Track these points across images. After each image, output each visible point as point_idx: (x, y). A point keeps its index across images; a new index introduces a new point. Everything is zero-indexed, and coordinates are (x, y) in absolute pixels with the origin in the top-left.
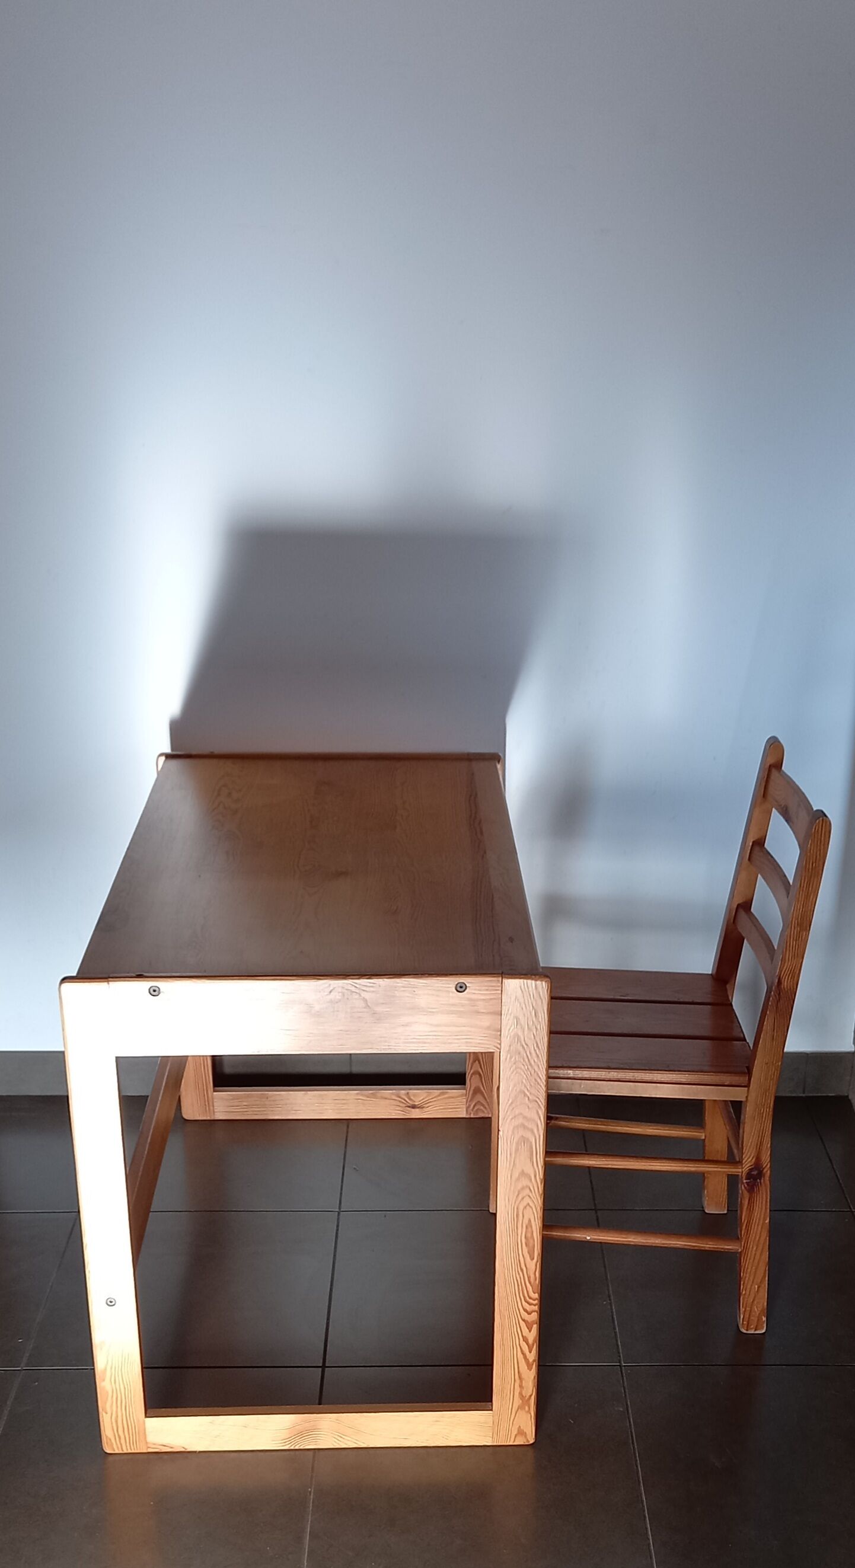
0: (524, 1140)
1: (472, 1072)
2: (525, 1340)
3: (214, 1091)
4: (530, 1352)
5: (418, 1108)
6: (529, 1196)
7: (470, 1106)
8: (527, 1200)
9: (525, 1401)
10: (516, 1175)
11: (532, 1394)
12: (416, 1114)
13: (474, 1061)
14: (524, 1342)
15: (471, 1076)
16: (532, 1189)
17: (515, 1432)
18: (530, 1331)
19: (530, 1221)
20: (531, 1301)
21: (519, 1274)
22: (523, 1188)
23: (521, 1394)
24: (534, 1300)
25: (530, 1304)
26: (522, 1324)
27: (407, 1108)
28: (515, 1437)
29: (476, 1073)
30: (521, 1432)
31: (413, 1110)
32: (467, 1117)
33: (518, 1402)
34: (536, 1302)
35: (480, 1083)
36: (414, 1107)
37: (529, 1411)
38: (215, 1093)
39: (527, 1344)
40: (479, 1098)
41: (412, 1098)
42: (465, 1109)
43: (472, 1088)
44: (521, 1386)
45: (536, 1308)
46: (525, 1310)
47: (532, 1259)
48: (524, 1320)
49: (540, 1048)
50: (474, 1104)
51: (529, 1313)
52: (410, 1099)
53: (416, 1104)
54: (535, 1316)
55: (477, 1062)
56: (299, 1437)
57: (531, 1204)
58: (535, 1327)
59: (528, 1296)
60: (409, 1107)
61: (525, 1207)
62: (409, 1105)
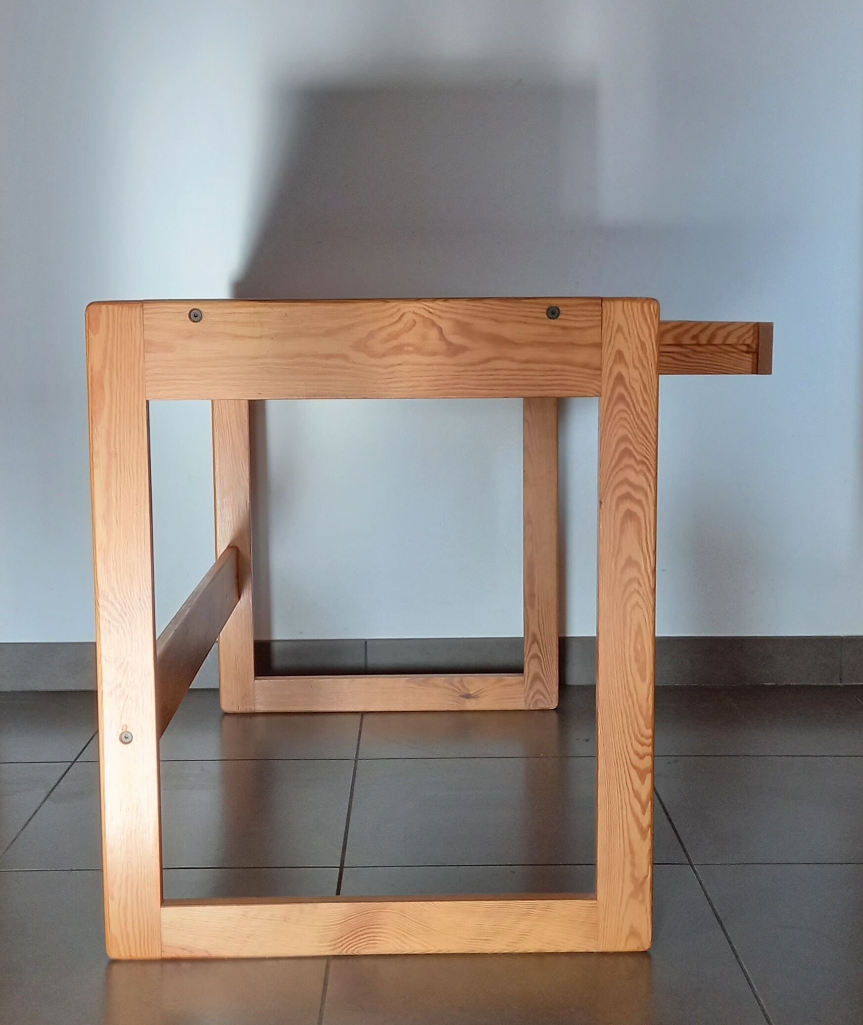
0: (630, 514)
1: (530, 655)
2: (637, 796)
3: (255, 679)
4: (644, 813)
5: (473, 697)
6: (638, 592)
7: (528, 695)
8: (636, 598)
9: (638, 885)
10: (622, 561)
11: (647, 876)
12: (470, 705)
13: (533, 643)
14: (636, 799)
15: (529, 661)
16: (642, 583)
17: (626, 931)
18: (643, 783)
19: (639, 626)
20: (644, 740)
21: (627, 701)
22: (631, 581)
23: (632, 875)
24: (647, 738)
25: (643, 744)
26: (634, 773)
27: (461, 698)
28: (627, 940)
29: (536, 656)
30: (634, 933)
31: (467, 700)
32: (525, 709)
33: (629, 887)
34: (650, 741)
35: (540, 669)
36: (468, 696)
37: (643, 902)
38: (256, 681)
39: (640, 801)
40: (538, 686)
41: (466, 685)
42: (523, 699)
43: (531, 674)
44: (633, 864)
45: (649, 750)
46: (637, 753)
47: (643, 679)
48: (635, 767)
49: (648, 391)
50: (533, 693)
51: (642, 757)
52: (464, 687)
53: (471, 693)
54: (647, 762)
55: (536, 643)
56: (353, 937)
57: (641, 602)
58: (649, 777)
59: (640, 732)
60: (462, 696)
61: (633, 608)
62: (463, 694)
